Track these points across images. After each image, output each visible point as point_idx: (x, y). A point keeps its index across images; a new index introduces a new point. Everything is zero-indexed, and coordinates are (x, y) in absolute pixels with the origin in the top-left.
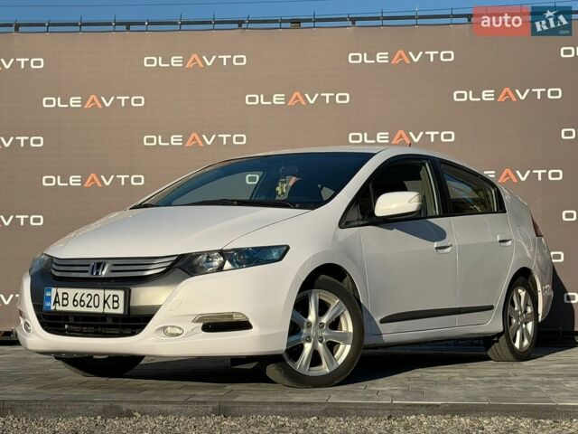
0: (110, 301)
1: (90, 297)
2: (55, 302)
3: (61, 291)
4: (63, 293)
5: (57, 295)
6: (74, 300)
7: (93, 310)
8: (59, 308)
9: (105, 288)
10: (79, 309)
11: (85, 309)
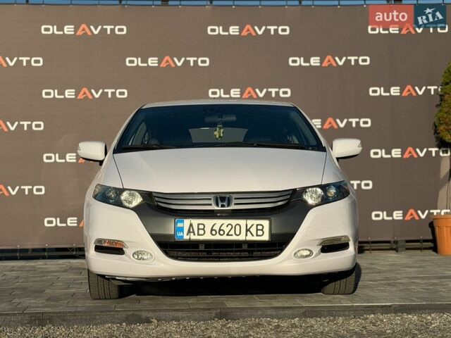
0: (253, 230)
1: (230, 227)
2: (189, 232)
3: (195, 222)
4: (199, 225)
5: (191, 225)
6: (212, 230)
7: (234, 238)
8: (194, 237)
9: (247, 219)
10: (218, 237)
11: (225, 238)
